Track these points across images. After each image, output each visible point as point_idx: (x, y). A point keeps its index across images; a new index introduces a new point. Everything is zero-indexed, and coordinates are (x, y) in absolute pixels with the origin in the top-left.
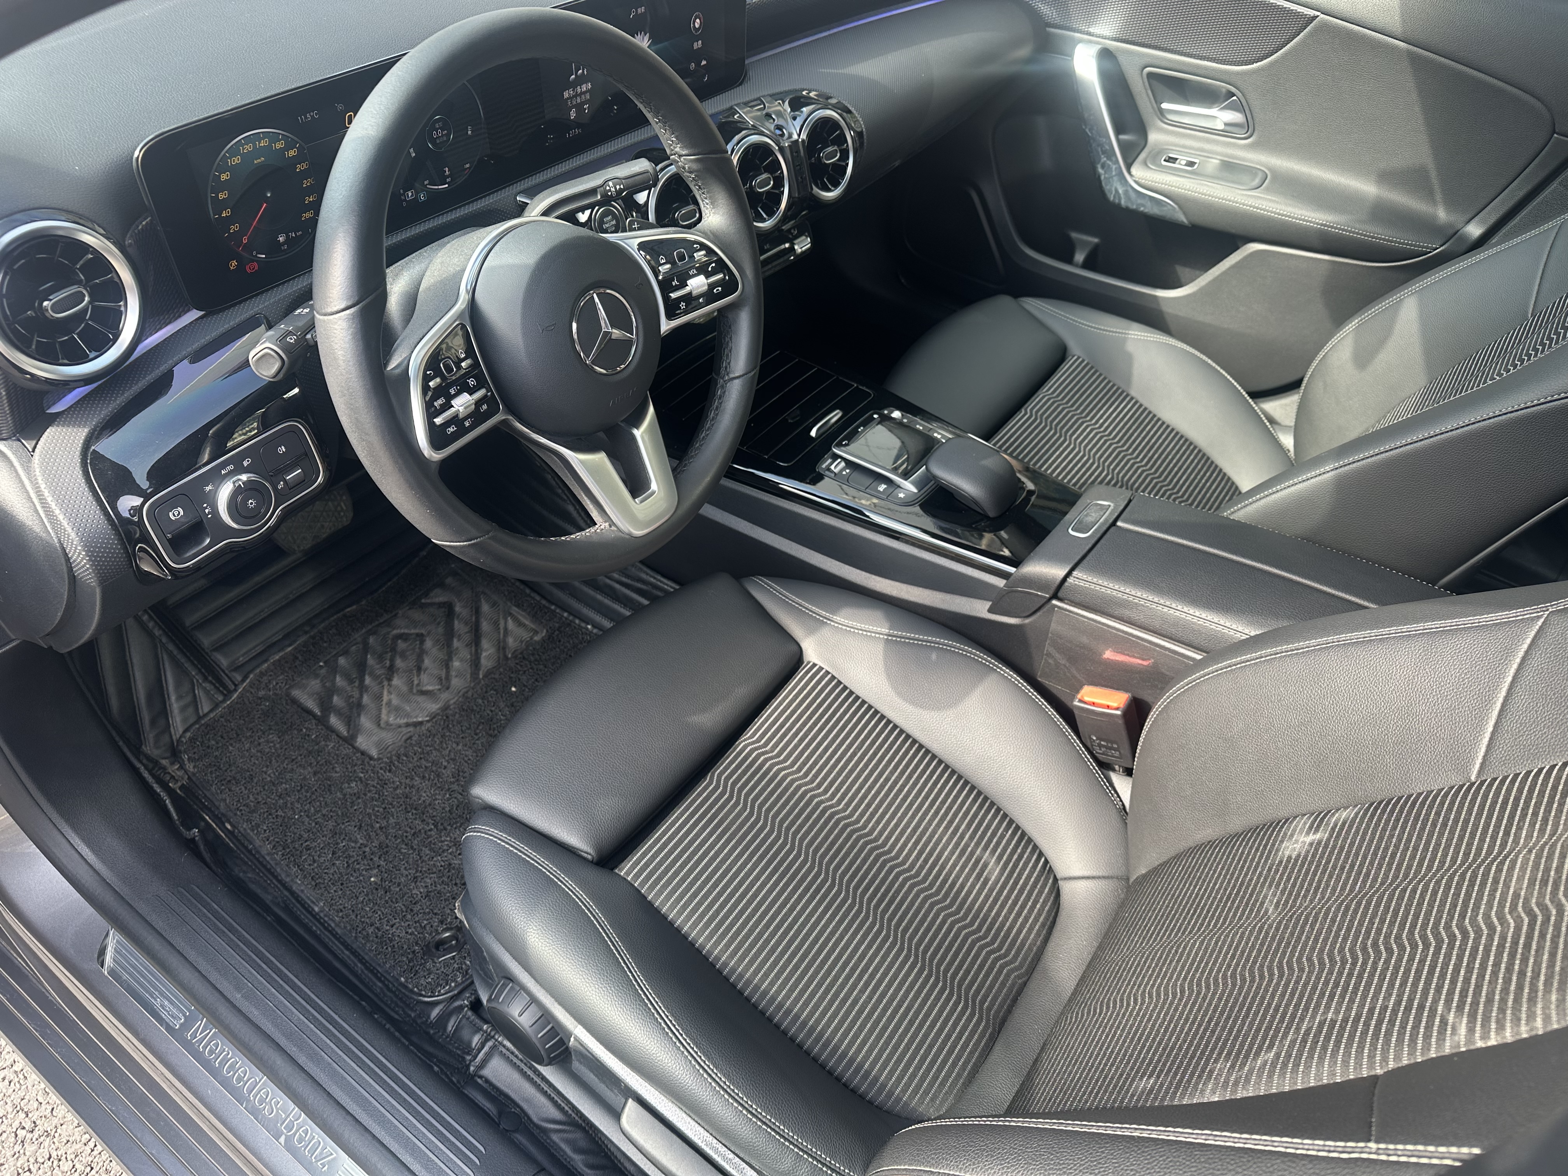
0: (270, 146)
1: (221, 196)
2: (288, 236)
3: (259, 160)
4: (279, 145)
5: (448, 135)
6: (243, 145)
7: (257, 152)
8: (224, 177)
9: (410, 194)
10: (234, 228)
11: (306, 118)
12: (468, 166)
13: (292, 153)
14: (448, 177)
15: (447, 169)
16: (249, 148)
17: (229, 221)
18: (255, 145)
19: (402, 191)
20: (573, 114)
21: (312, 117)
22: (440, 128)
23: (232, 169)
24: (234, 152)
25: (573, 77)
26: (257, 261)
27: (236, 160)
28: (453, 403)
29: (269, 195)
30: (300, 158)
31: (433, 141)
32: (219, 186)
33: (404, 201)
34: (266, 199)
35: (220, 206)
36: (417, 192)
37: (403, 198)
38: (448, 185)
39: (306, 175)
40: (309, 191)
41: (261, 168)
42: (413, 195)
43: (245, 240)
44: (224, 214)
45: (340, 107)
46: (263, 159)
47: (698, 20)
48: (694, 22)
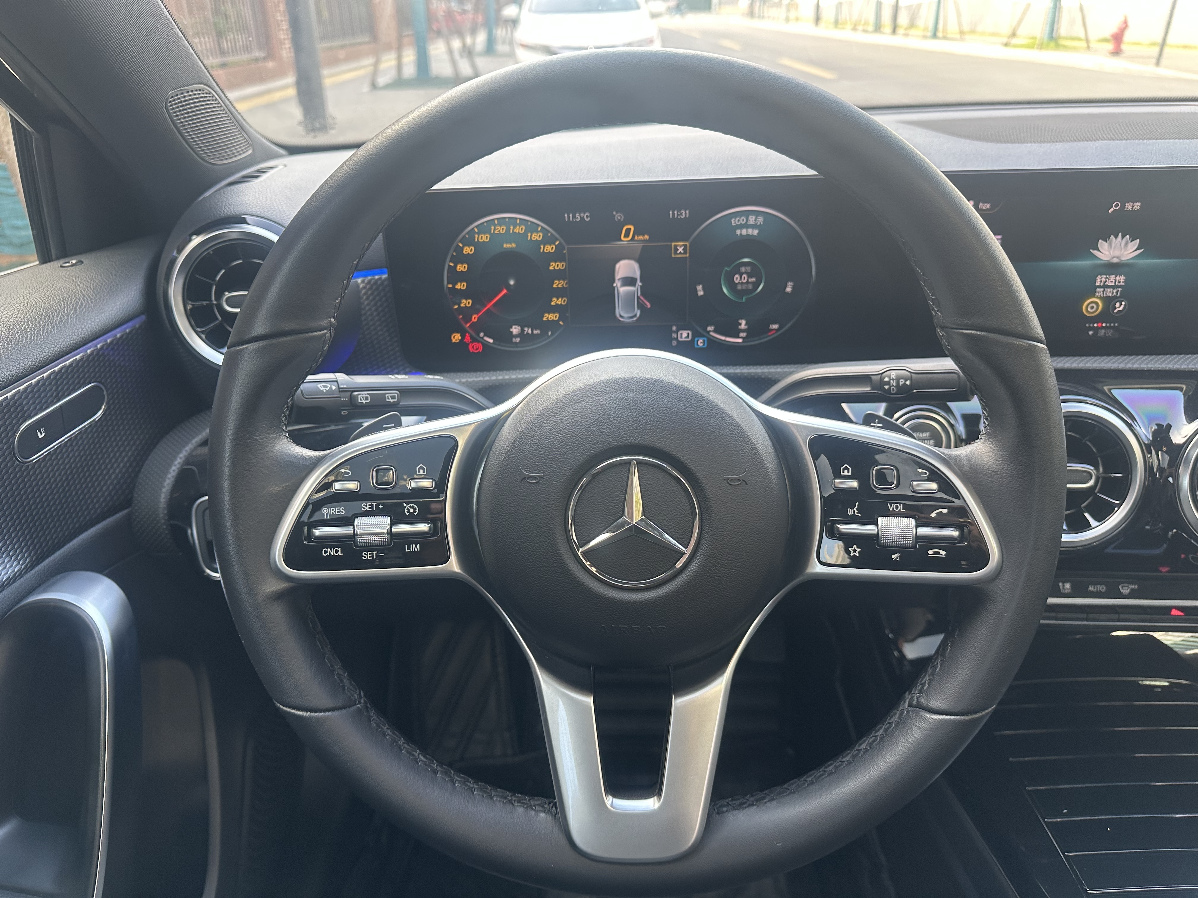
0: (525, 234)
1: (460, 268)
2: (523, 330)
3: (509, 246)
4: (536, 237)
5: (756, 285)
6: (495, 225)
7: (509, 237)
8: (467, 250)
9: (685, 334)
10: (466, 303)
11: (574, 217)
12: (775, 326)
13: (549, 249)
14: (743, 331)
15: (743, 322)
16: (501, 229)
17: (462, 294)
18: (508, 229)
19: (674, 328)
21: (582, 218)
22: (746, 273)
23: (477, 245)
24: (483, 229)
26: (483, 344)
27: (485, 238)
28: (357, 521)
29: (512, 282)
30: (557, 256)
31: (732, 286)
32: (460, 258)
33: (674, 339)
34: (508, 286)
35: (456, 277)
36: (696, 334)
37: (674, 335)
38: (740, 340)
39: (559, 275)
40: (559, 293)
41: (510, 253)
42: (688, 336)
43: (475, 318)
44: (458, 286)
45: (619, 217)
46: (514, 245)
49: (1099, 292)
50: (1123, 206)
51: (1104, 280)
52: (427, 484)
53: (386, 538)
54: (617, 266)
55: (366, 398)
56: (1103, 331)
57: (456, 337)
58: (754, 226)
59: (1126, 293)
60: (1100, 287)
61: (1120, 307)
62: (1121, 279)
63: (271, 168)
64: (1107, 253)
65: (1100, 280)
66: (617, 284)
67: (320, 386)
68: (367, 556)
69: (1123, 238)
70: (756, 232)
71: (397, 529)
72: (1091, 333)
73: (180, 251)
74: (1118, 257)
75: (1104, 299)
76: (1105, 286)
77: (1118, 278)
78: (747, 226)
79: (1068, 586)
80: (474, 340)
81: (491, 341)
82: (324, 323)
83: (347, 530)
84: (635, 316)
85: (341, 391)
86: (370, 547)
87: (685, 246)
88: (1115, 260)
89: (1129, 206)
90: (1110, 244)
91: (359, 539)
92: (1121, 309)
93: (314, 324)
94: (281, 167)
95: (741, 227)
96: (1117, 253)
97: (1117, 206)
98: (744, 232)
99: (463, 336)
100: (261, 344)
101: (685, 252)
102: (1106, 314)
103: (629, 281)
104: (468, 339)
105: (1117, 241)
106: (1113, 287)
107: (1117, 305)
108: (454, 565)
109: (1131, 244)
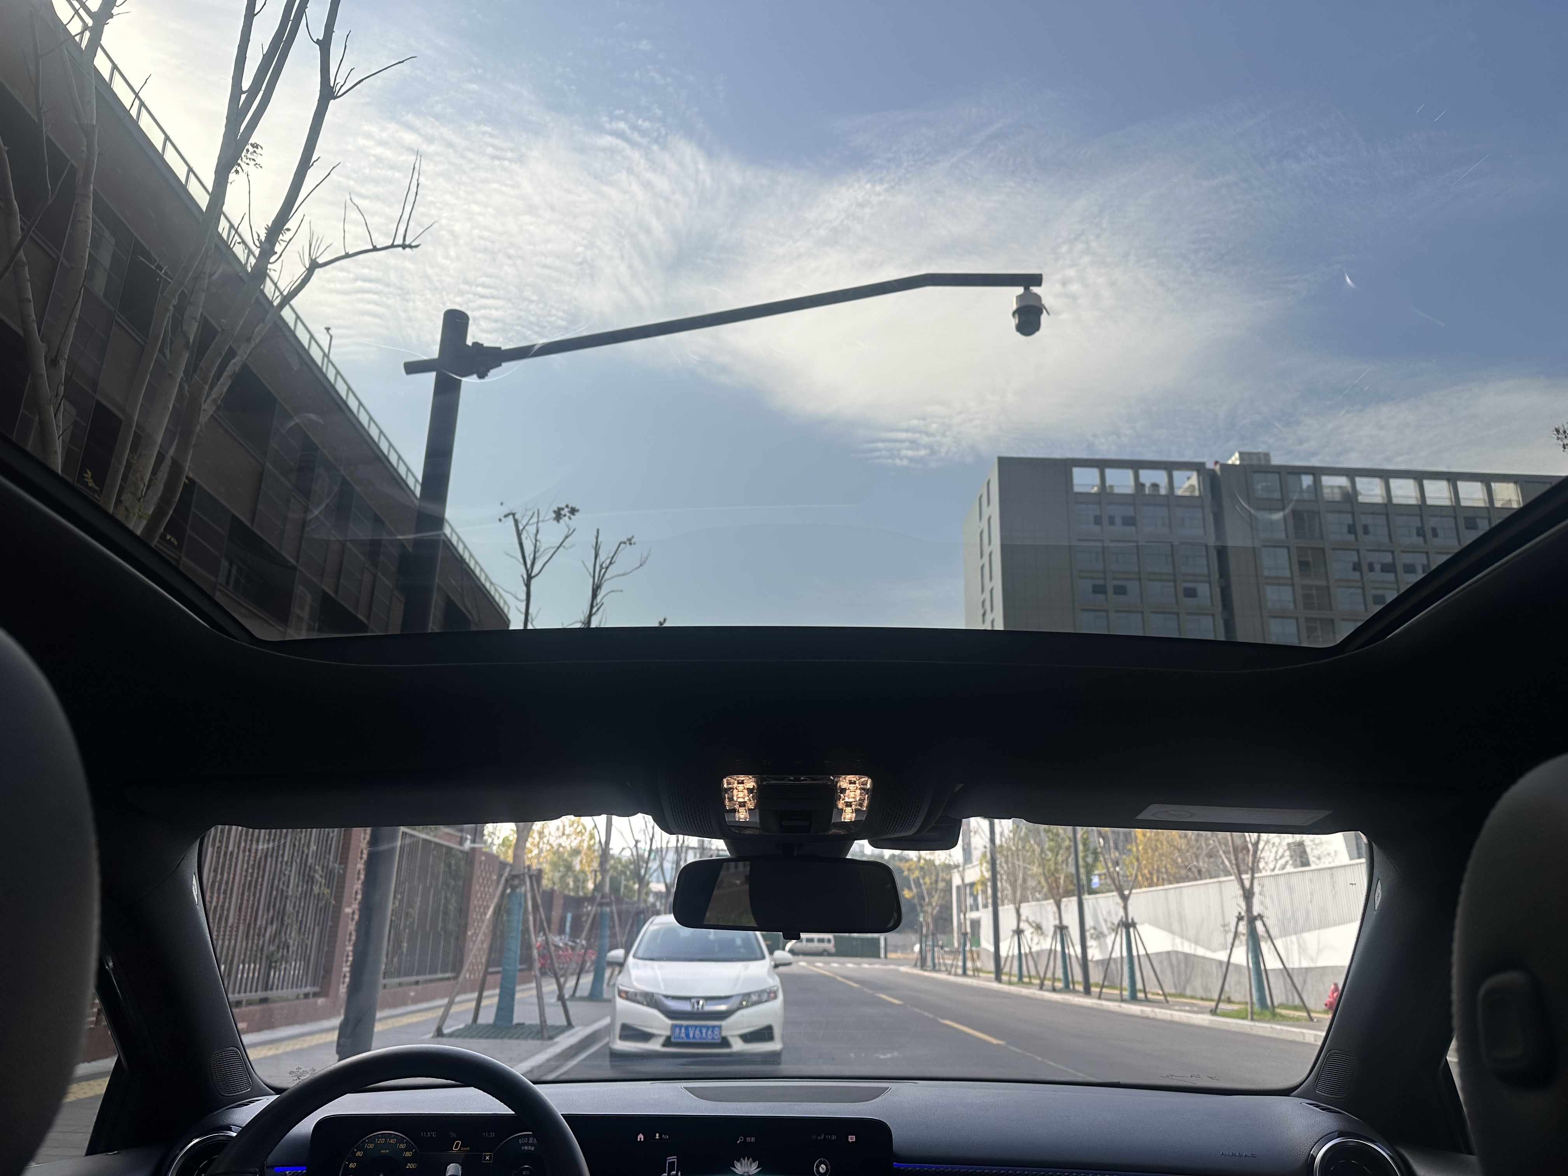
0: (396, 1144)
1: (352, 1166)
3: (385, 1152)
4: (402, 1146)
6: (379, 1138)
7: (386, 1146)
8: (359, 1154)
11: (427, 1134)
13: (408, 1154)
16: (382, 1141)
18: (386, 1141)
21: (431, 1135)
24: (372, 1140)
27: (371, 1146)
30: (412, 1160)
32: (353, 1159)
41: (384, 1157)
45: (453, 1135)
46: (387, 1152)
47: (823, 1166)
48: (818, 1167)
50: (745, 1139)
54: (448, 1167)
58: (532, 1145)
64: (740, 1169)
69: (748, 1159)
70: (533, 1148)
73: (184, 1147)
74: (747, 1173)
78: (528, 1144)
87: (490, 1155)
89: (748, 1139)
90: (741, 1164)
95: (525, 1144)
96: (746, 1170)
97: (741, 1139)
98: (526, 1148)
101: (490, 1160)
105: (745, 1162)
109: (753, 1165)
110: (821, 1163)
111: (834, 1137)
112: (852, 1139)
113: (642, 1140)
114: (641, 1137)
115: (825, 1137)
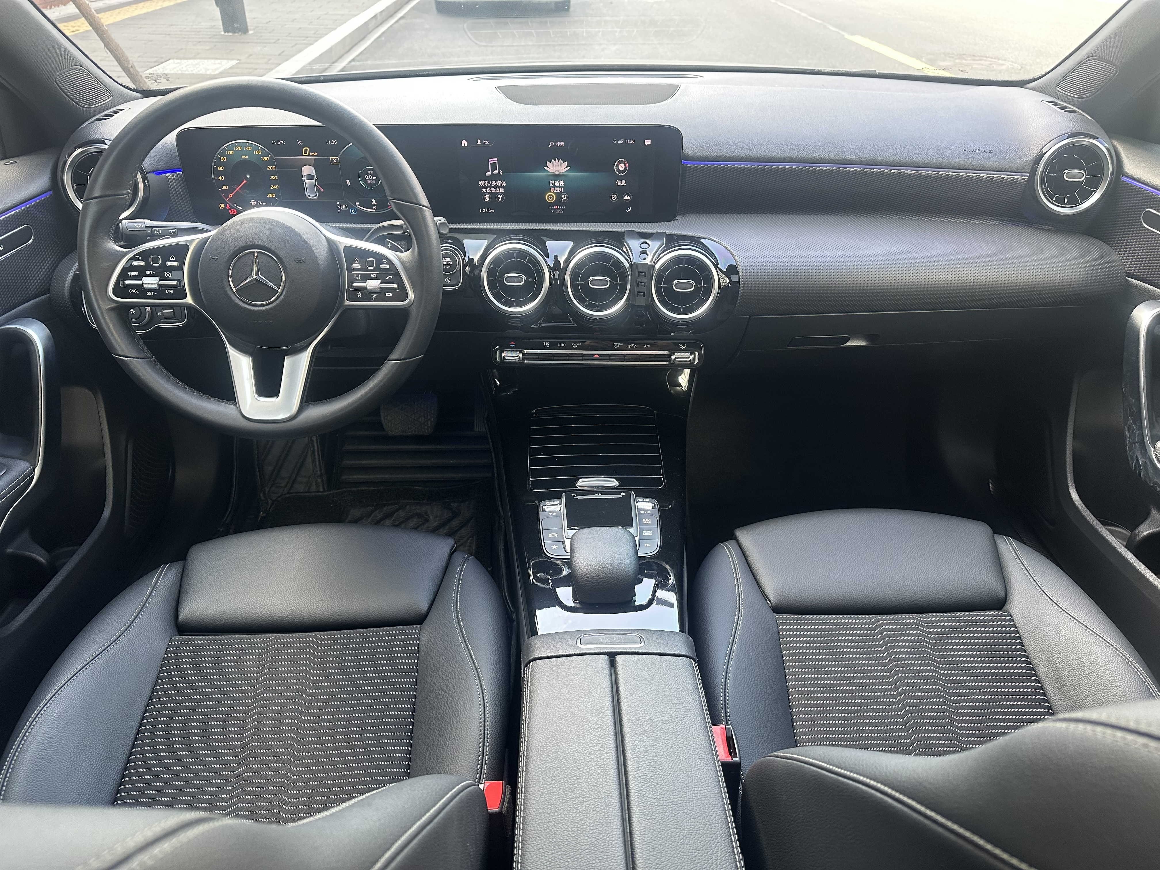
0: (252, 151)
1: (220, 168)
2: (258, 203)
3: (244, 157)
4: (258, 152)
5: (377, 181)
6: (236, 146)
7: (244, 152)
8: (222, 159)
9: (344, 206)
10: (225, 188)
11: (277, 142)
13: (265, 159)
14: (375, 205)
15: (374, 201)
16: (239, 148)
17: (223, 183)
18: (243, 148)
19: (338, 203)
20: (487, 198)
21: (281, 143)
22: (370, 175)
23: (227, 156)
24: (230, 148)
25: (489, 173)
27: (231, 153)
28: (143, 279)
29: (248, 177)
30: (271, 163)
31: (365, 181)
32: (219, 163)
33: (339, 209)
34: (246, 179)
35: (218, 173)
36: (350, 207)
37: (339, 207)
38: (374, 211)
39: (273, 173)
40: (274, 183)
41: (245, 161)
42: (346, 208)
43: (231, 196)
44: (220, 178)
45: (300, 143)
46: (247, 157)
47: (622, 165)
48: (617, 165)
49: (553, 189)
50: (555, 144)
51: (553, 183)
52: (176, 264)
53: (157, 286)
54: (303, 168)
55: (159, 232)
56: (559, 210)
57: (222, 206)
59: (566, 190)
60: (552, 187)
61: (564, 198)
62: (562, 182)
63: (122, 110)
64: (552, 169)
65: (551, 183)
66: (304, 178)
67: (136, 225)
68: (149, 294)
69: (558, 161)
71: (161, 282)
72: (553, 211)
73: (69, 157)
74: (558, 171)
75: (555, 193)
76: (555, 187)
77: (560, 182)
79: (548, 344)
80: (231, 208)
81: (241, 208)
82: (125, 192)
83: (140, 282)
84: (316, 195)
85: (147, 227)
86: (150, 290)
87: (337, 158)
88: (557, 173)
89: (558, 144)
90: (553, 164)
91: (145, 286)
92: (565, 198)
93: (120, 192)
94: (127, 109)
96: (557, 169)
97: (552, 144)
99: (226, 206)
100: (97, 200)
101: (337, 162)
102: (558, 202)
103: (311, 177)
104: (228, 207)
105: (556, 163)
106: (559, 187)
107: (563, 196)
108: (189, 300)
109: (563, 164)
110: (620, 163)
111: (632, 141)
112: (648, 142)
113: (466, 145)
114: (464, 143)
115: (624, 141)
